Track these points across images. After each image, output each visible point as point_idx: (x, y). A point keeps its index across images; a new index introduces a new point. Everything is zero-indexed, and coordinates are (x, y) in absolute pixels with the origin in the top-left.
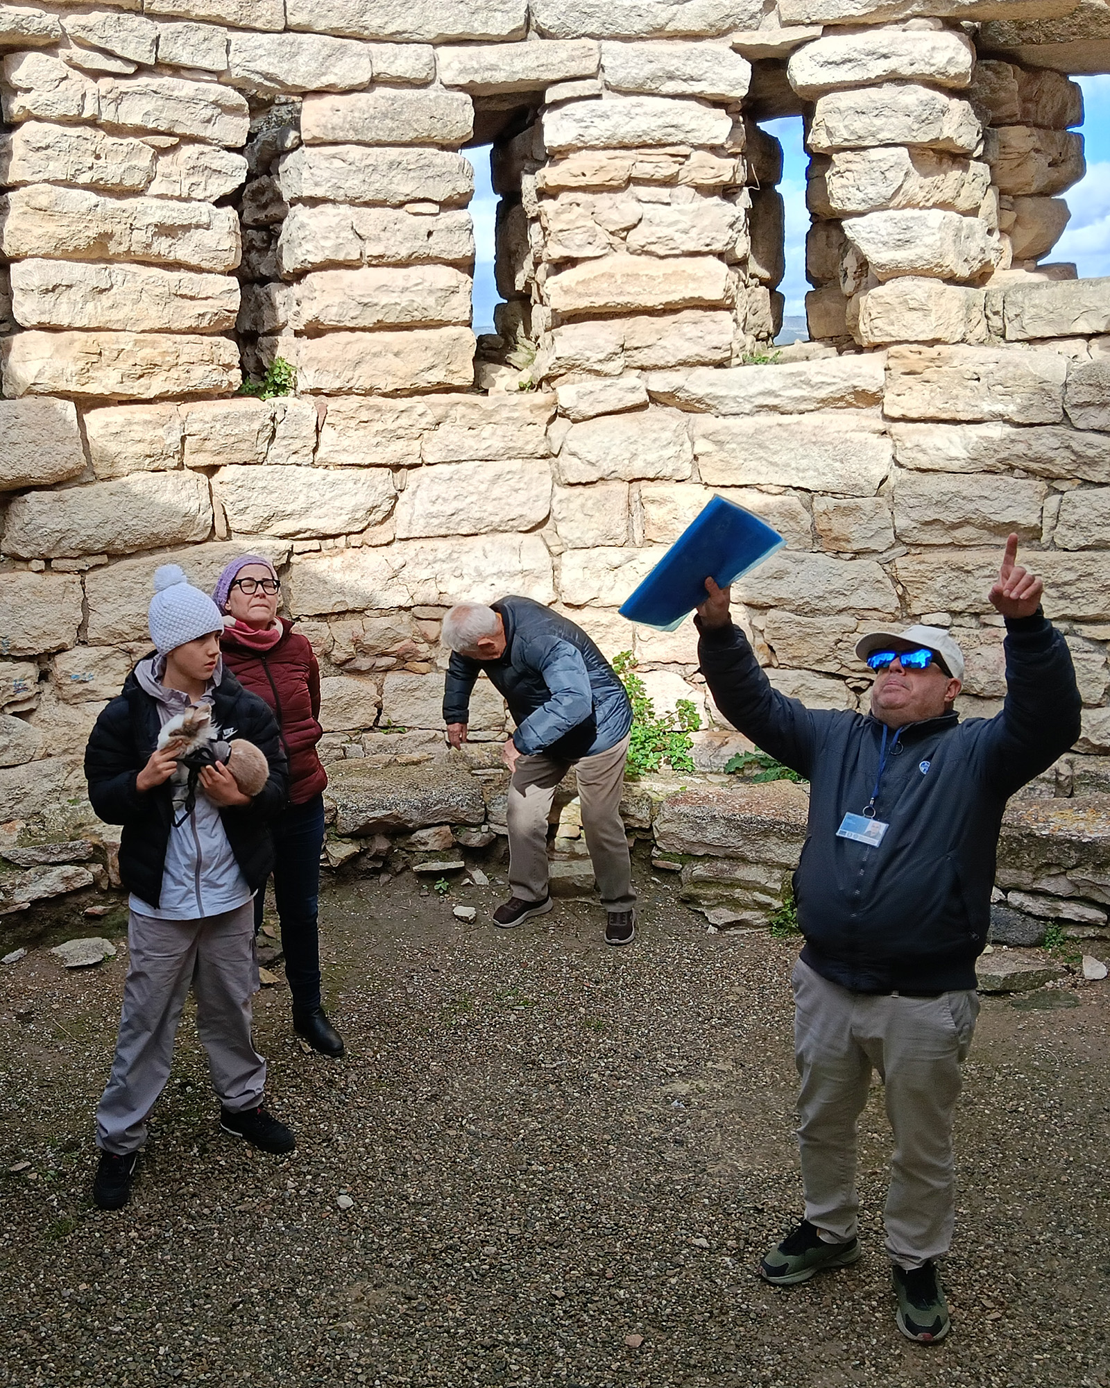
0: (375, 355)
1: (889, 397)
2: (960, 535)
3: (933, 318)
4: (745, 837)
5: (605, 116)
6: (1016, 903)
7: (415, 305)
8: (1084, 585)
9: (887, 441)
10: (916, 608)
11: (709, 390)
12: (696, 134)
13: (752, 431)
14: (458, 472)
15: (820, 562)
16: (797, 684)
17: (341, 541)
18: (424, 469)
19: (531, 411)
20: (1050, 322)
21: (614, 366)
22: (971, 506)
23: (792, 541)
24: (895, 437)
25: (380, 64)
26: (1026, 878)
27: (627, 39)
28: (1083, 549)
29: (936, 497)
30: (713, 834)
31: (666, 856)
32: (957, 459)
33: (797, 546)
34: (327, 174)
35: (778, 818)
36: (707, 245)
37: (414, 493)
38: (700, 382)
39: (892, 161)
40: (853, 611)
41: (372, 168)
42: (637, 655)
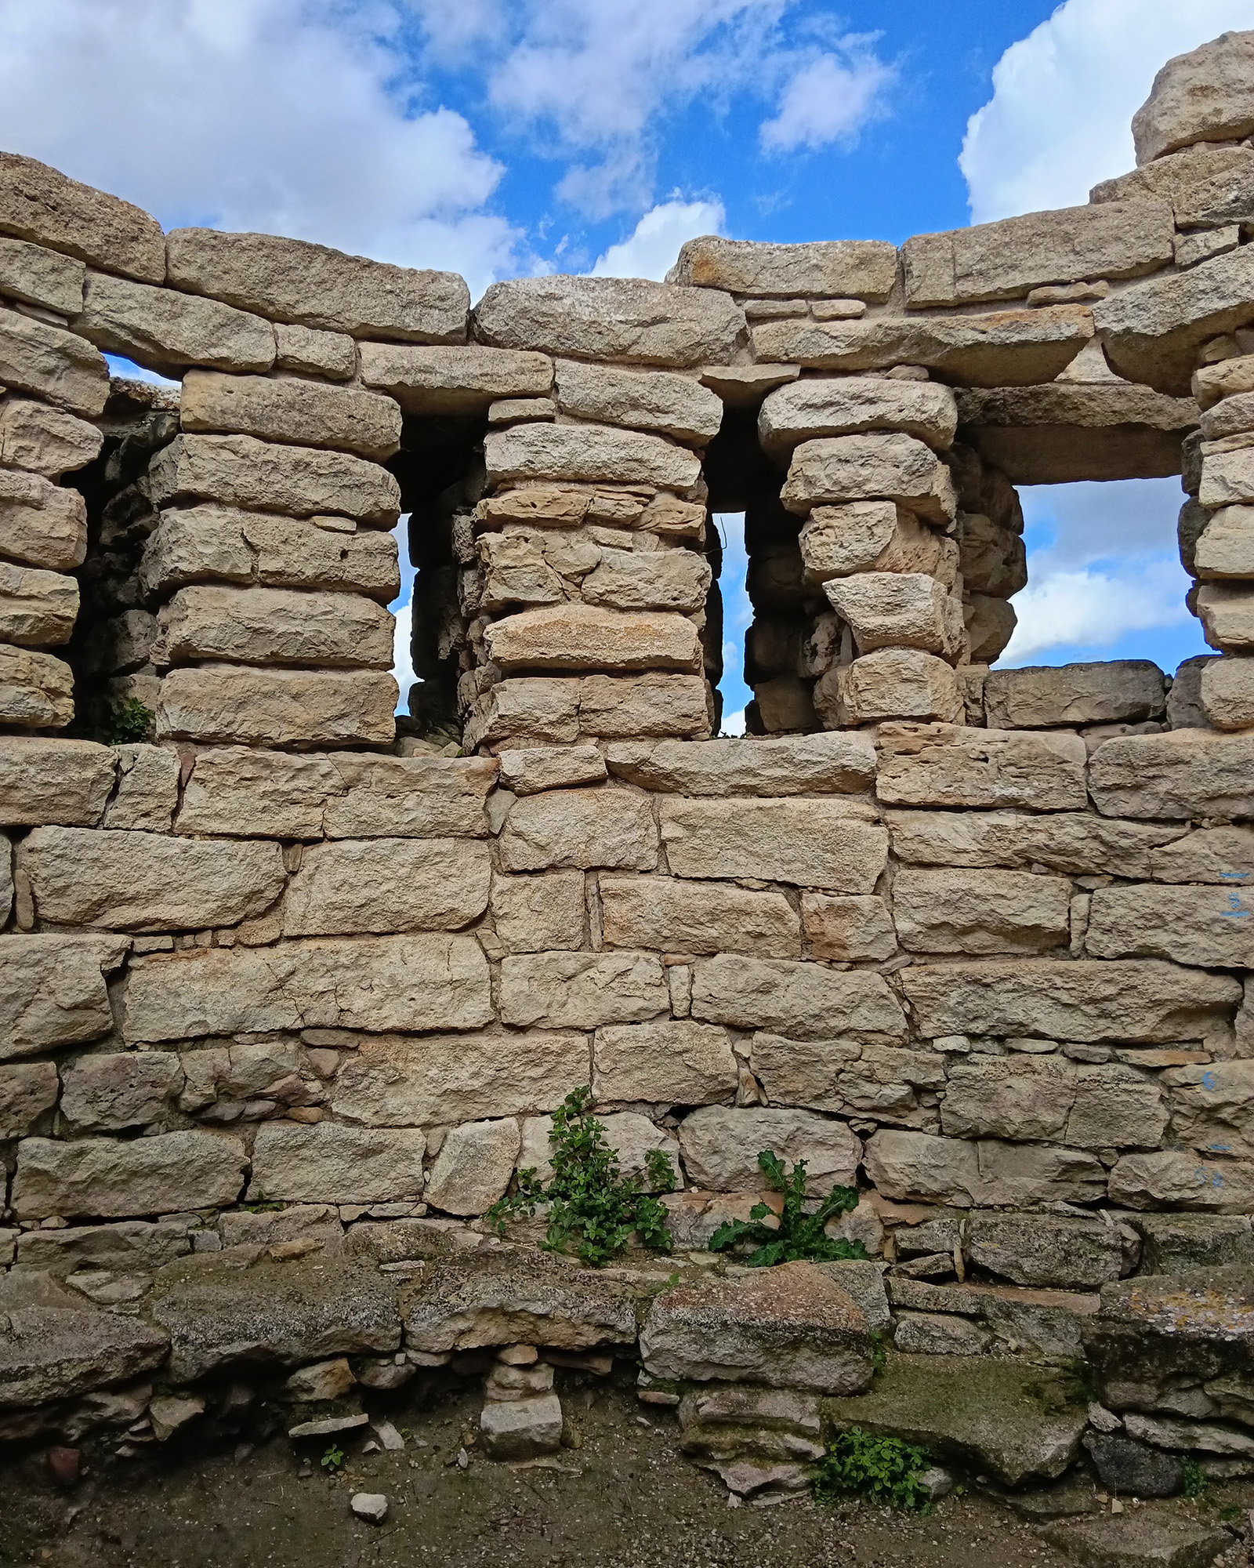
0: (266, 695)
1: (881, 780)
2: (972, 941)
3: (929, 691)
4: (768, 1351)
5: (558, 441)
6: (1138, 1432)
7: (322, 637)
8: (1126, 1001)
9: (881, 830)
10: (927, 1029)
11: (678, 765)
12: (663, 472)
13: (729, 814)
14: (370, 850)
15: (814, 973)
16: (792, 1128)
17: (206, 939)
18: (325, 847)
19: (468, 778)
20: (1038, 710)
21: (567, 731)
22: (985, 907)
23: (778, 947)
24: (891, 826)
25: (287, 346)
26: (1148, 1394)
27: (584, 359)
28: (1122, 957)
29: (944, 896)
30: (724, 1348)
31: (658, 1384)
32: (965, 851)
33: (783, 954)
34: (211, 466)
35: (811, 1321)
36: (675, 599)
37: (311, 877)
38: (669, 756)
39: (880, 516)
40: (854, 1034)
41: (271, 465)
42: (595, 1092)
